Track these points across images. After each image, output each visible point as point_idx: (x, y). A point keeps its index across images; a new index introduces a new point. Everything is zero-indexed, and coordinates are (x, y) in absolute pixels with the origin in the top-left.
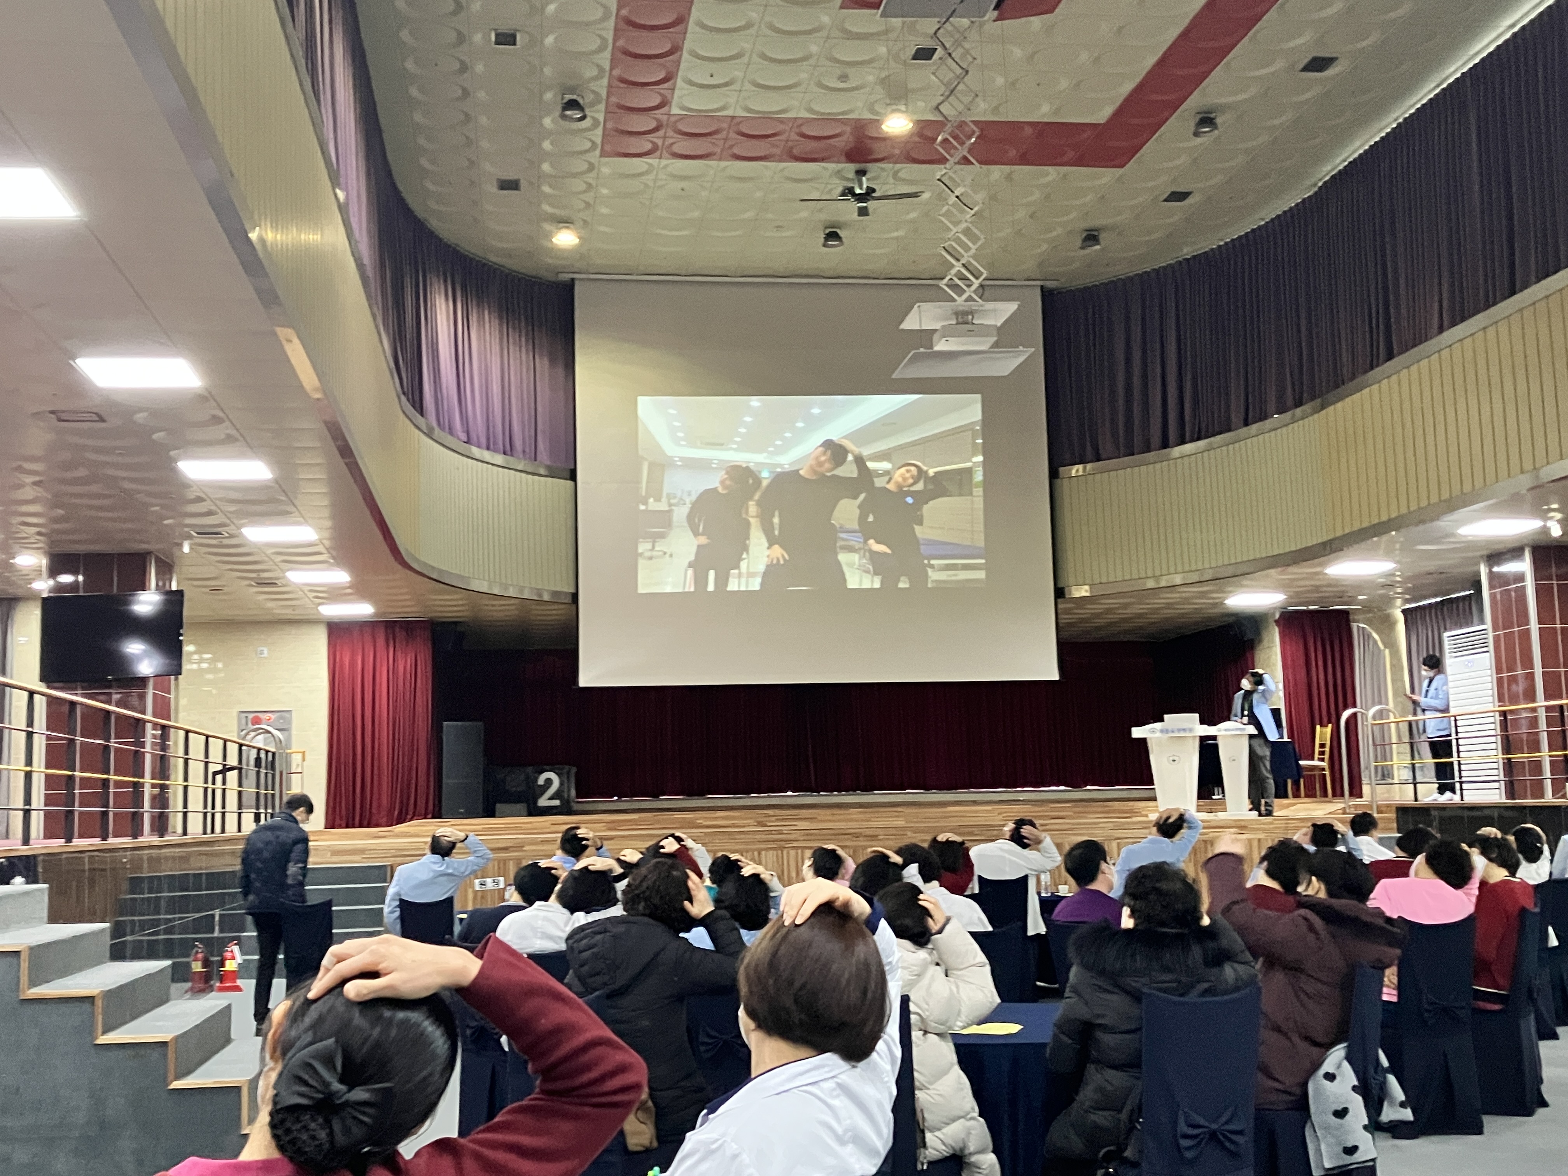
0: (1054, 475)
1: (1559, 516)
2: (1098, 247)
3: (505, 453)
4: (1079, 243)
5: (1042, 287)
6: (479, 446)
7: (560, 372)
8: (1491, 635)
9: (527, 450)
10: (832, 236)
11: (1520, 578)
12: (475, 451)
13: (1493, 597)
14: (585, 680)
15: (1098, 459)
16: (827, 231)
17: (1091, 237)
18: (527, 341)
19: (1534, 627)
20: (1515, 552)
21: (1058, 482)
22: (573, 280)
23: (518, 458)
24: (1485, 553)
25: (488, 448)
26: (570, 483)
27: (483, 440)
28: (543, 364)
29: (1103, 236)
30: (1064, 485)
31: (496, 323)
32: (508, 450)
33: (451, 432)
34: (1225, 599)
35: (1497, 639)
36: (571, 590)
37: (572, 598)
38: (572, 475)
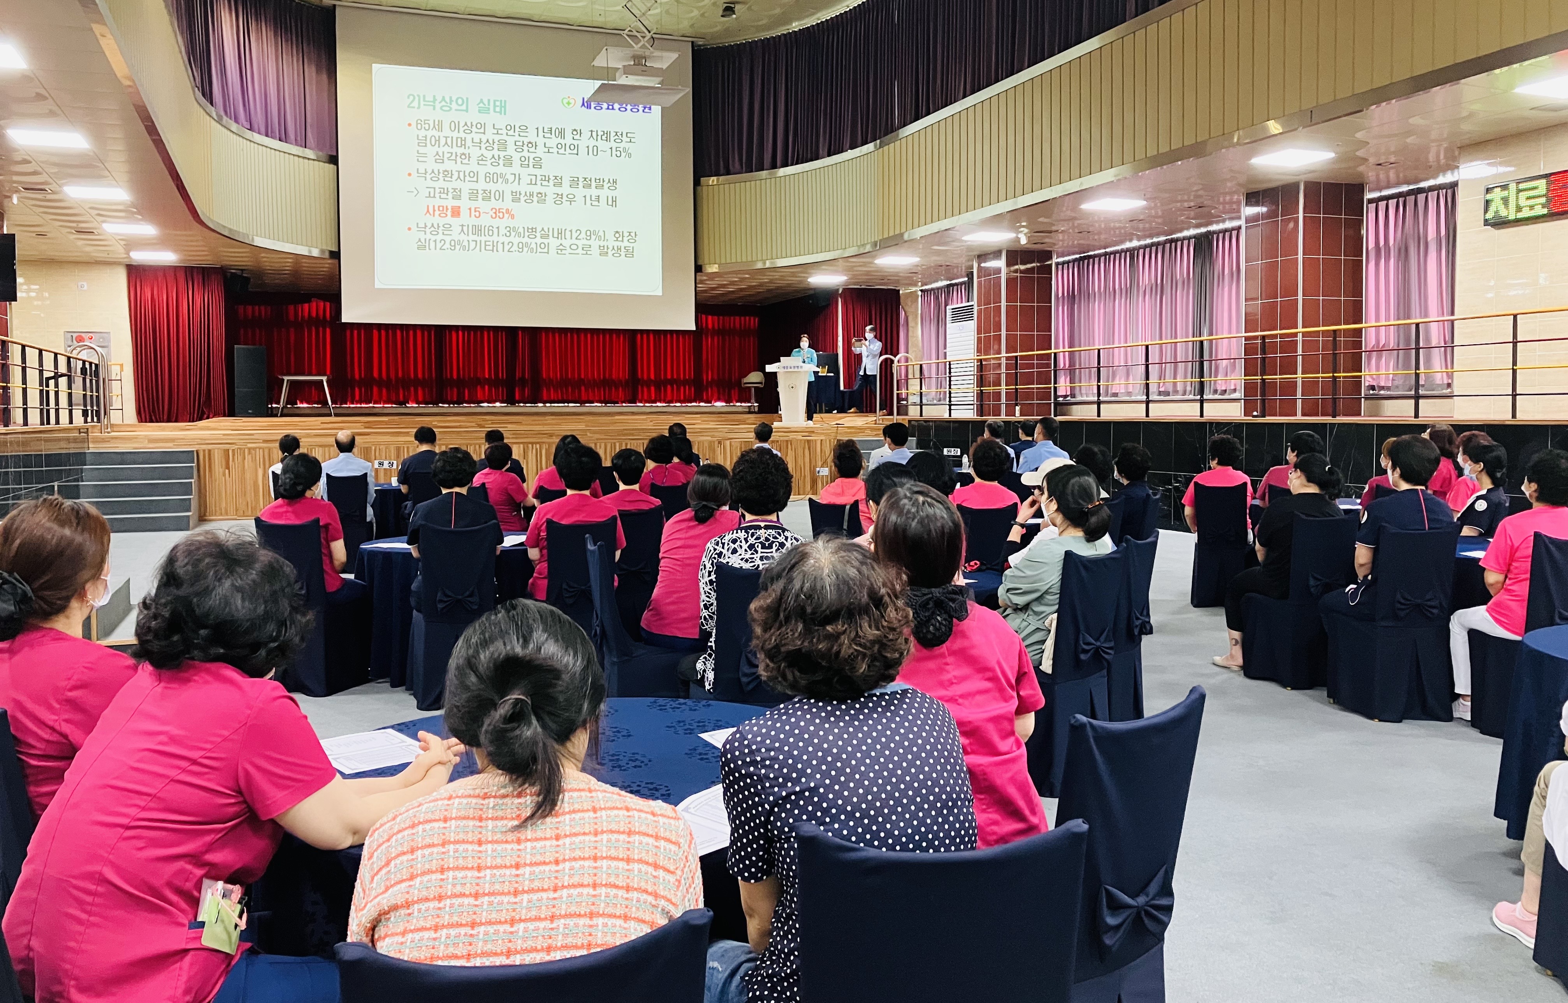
0: (697, 183)
1: (1026, 230)
2: (734, 16)
3: (280, 140)
4: (720, 12)
5: (693, 42)
6: (259, 133)
7: (324, 77)
8: (976, 308)
9: (299, 139)
11: (999, 271)
12: (257, 137)
13: (979, 283)
14: (347, 318)
15: (728, 173)
17: (729, 8)
18: (297, 48)
19: (1004, 303)
20: (997, 254)
21: (699, 188)
22: (334, 6)
23: (291, 143)
24: (977, 253)
25: (267, 135)
26: (332, 167)
27: (263, 130)
28: (311, 71)
29: (737, 9)
30: (704, 191)
31: (271, 34)
32: (284, 138)
33: (236, 121)
34: (808, 278)
35: (979, 312)
36: (335, 249)
37: (336, 255)
38: (333, 160)
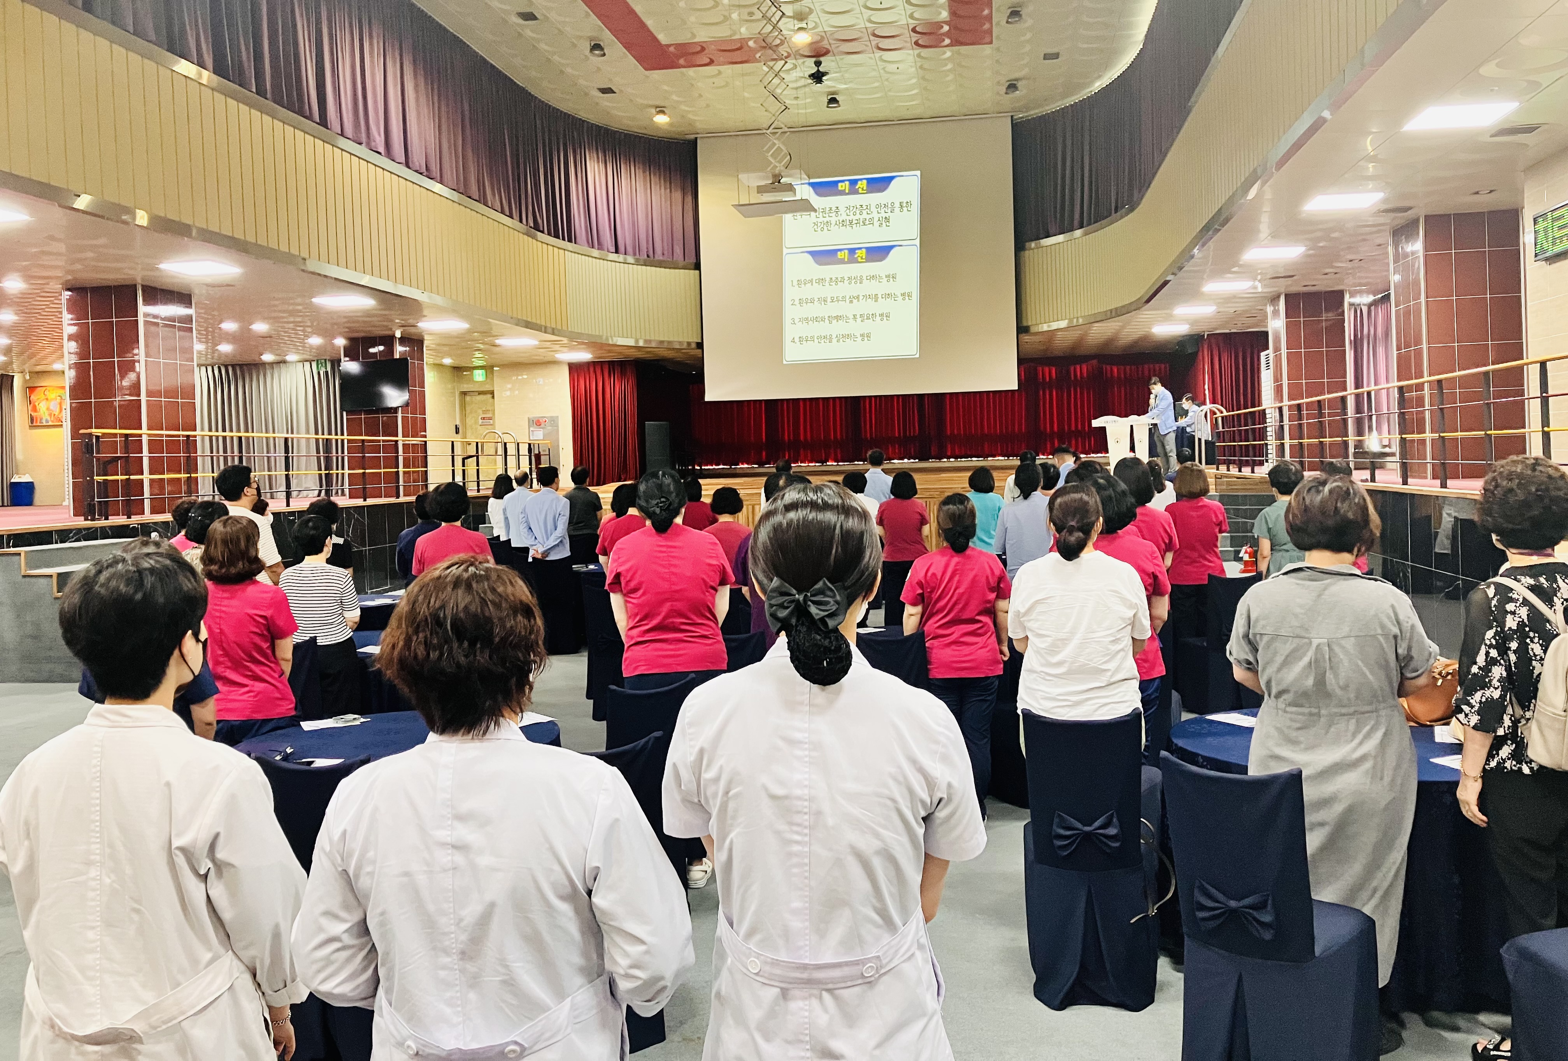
0: (1018, 249)
2: (1019, 92)
4: (1004, 90)
5: (1012, 117)
6: (624, 254)
7: (689, 199)
8: (1271, 356)
9: (666, 253)
10: (833, 101)
14: (708, 398)
16: (829, 97)
17: (1012, 87)
18: (665, 181)
21: (1022, 253)
22: (696, 138)
24: (1269, 297)
25: (632, 254)
26: (697, 272)
27: (630, 250)
28: (678, 195)
29: (1020, 84)
30: (1023, 256)
31: (640, 173)
32: (651, 254)
33: (600, 247)
35: (1273, 359)
36: (700, 341)
37: (700, 345)
38: (697, 266)
